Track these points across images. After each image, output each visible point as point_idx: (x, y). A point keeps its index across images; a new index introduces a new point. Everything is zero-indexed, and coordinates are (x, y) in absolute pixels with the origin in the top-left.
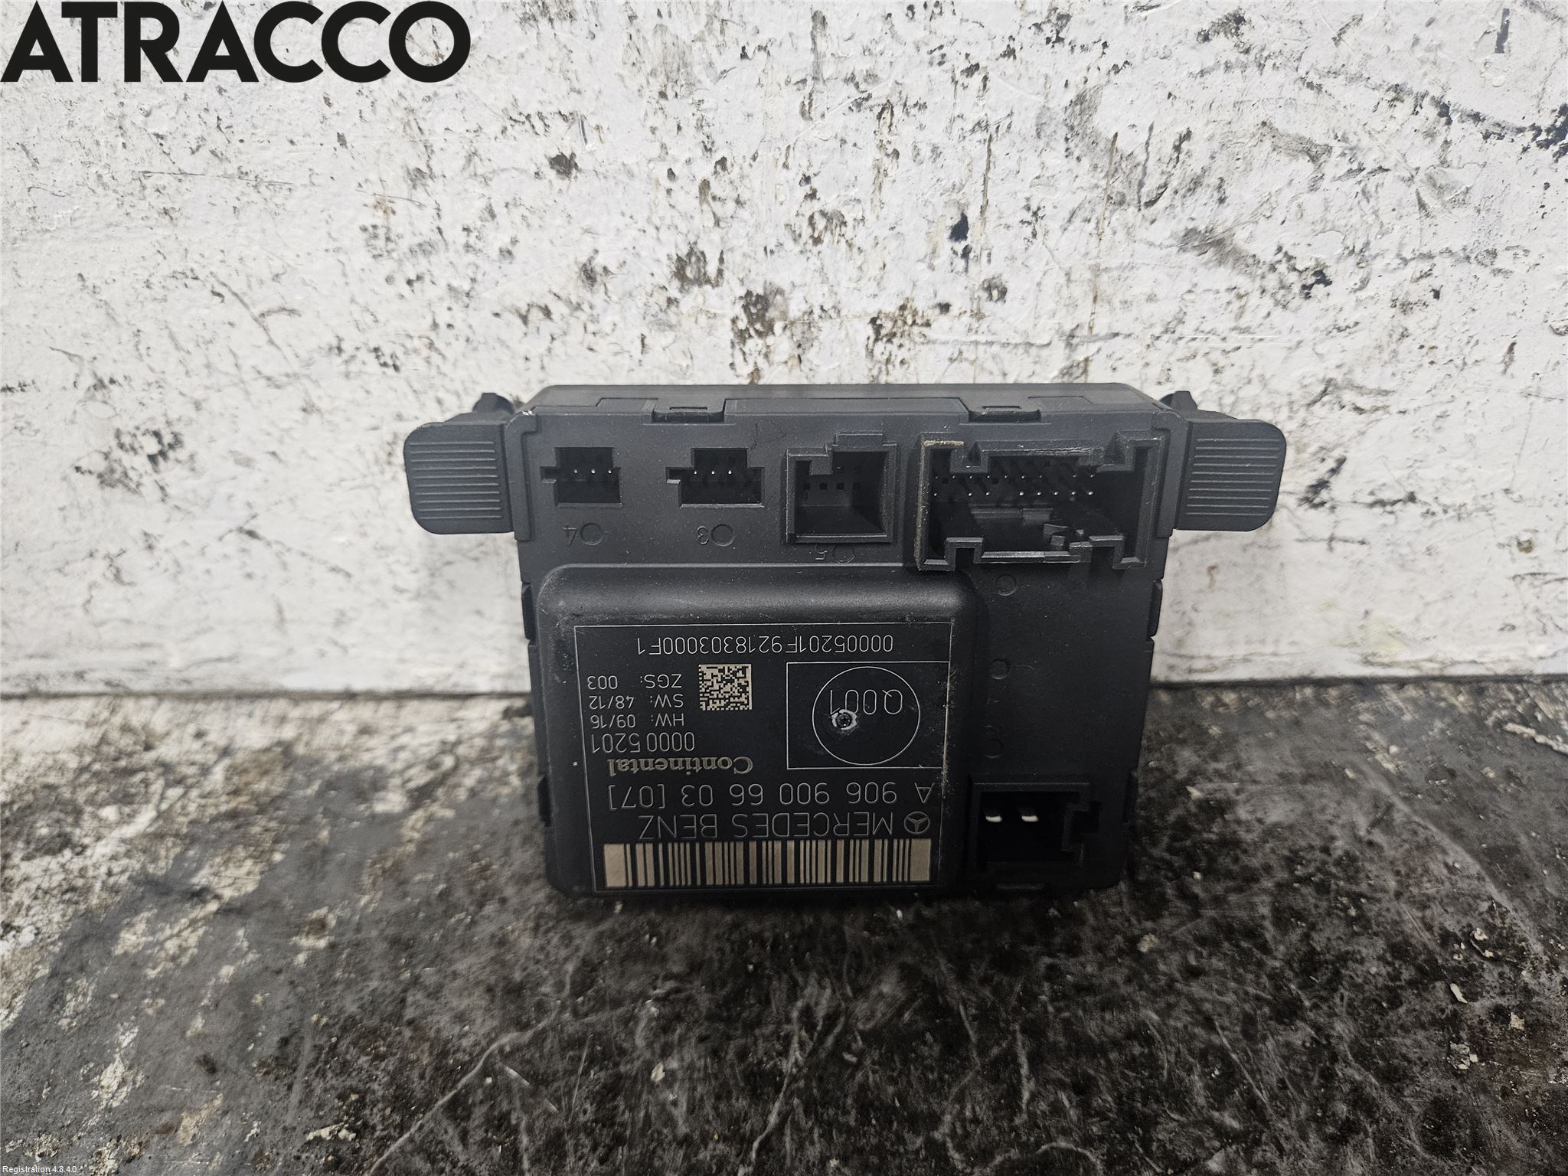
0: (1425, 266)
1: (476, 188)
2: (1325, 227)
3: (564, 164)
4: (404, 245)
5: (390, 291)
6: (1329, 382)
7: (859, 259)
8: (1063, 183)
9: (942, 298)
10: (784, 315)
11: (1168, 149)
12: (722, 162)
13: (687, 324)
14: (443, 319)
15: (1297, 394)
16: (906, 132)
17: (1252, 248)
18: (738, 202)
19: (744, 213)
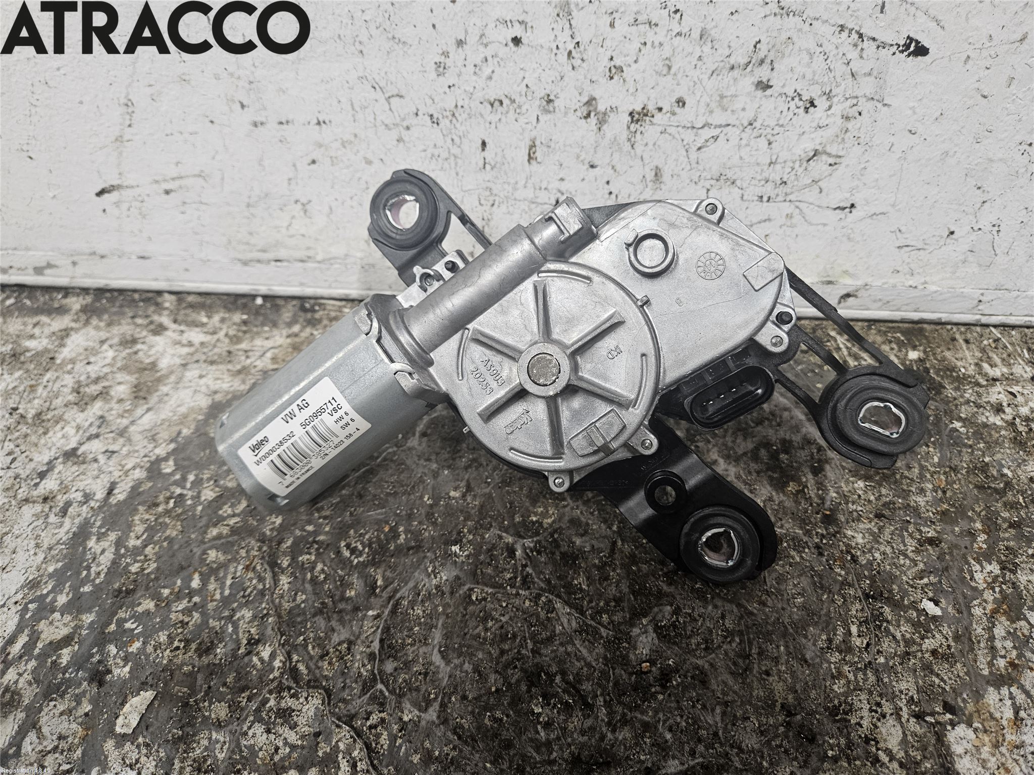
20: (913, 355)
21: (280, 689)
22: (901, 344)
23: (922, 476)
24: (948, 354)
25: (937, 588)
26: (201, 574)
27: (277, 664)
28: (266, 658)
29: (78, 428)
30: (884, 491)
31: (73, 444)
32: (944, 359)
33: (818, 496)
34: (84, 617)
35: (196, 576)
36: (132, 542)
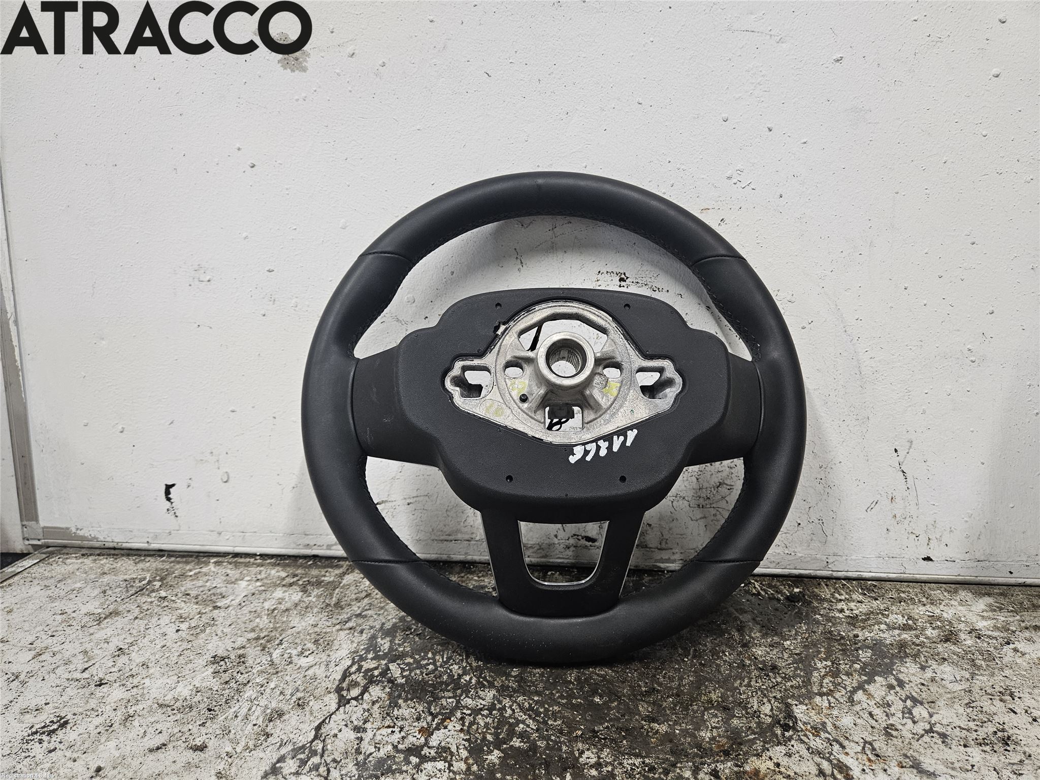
20: (796, 590)
21: (476, 688)
22: (790, 586)
23: (796, 634)
24: (815, 590)
25: (796, 669)
26: (432, 653)
27: (474, 681)
28: (468, 680)
29: (359, 607)
30: (775, 638)
31: (359, 612)
32: (813, 592)
33: (740, 639)
34: (382, 661)
35: (430, 653)
36: (397, 642)
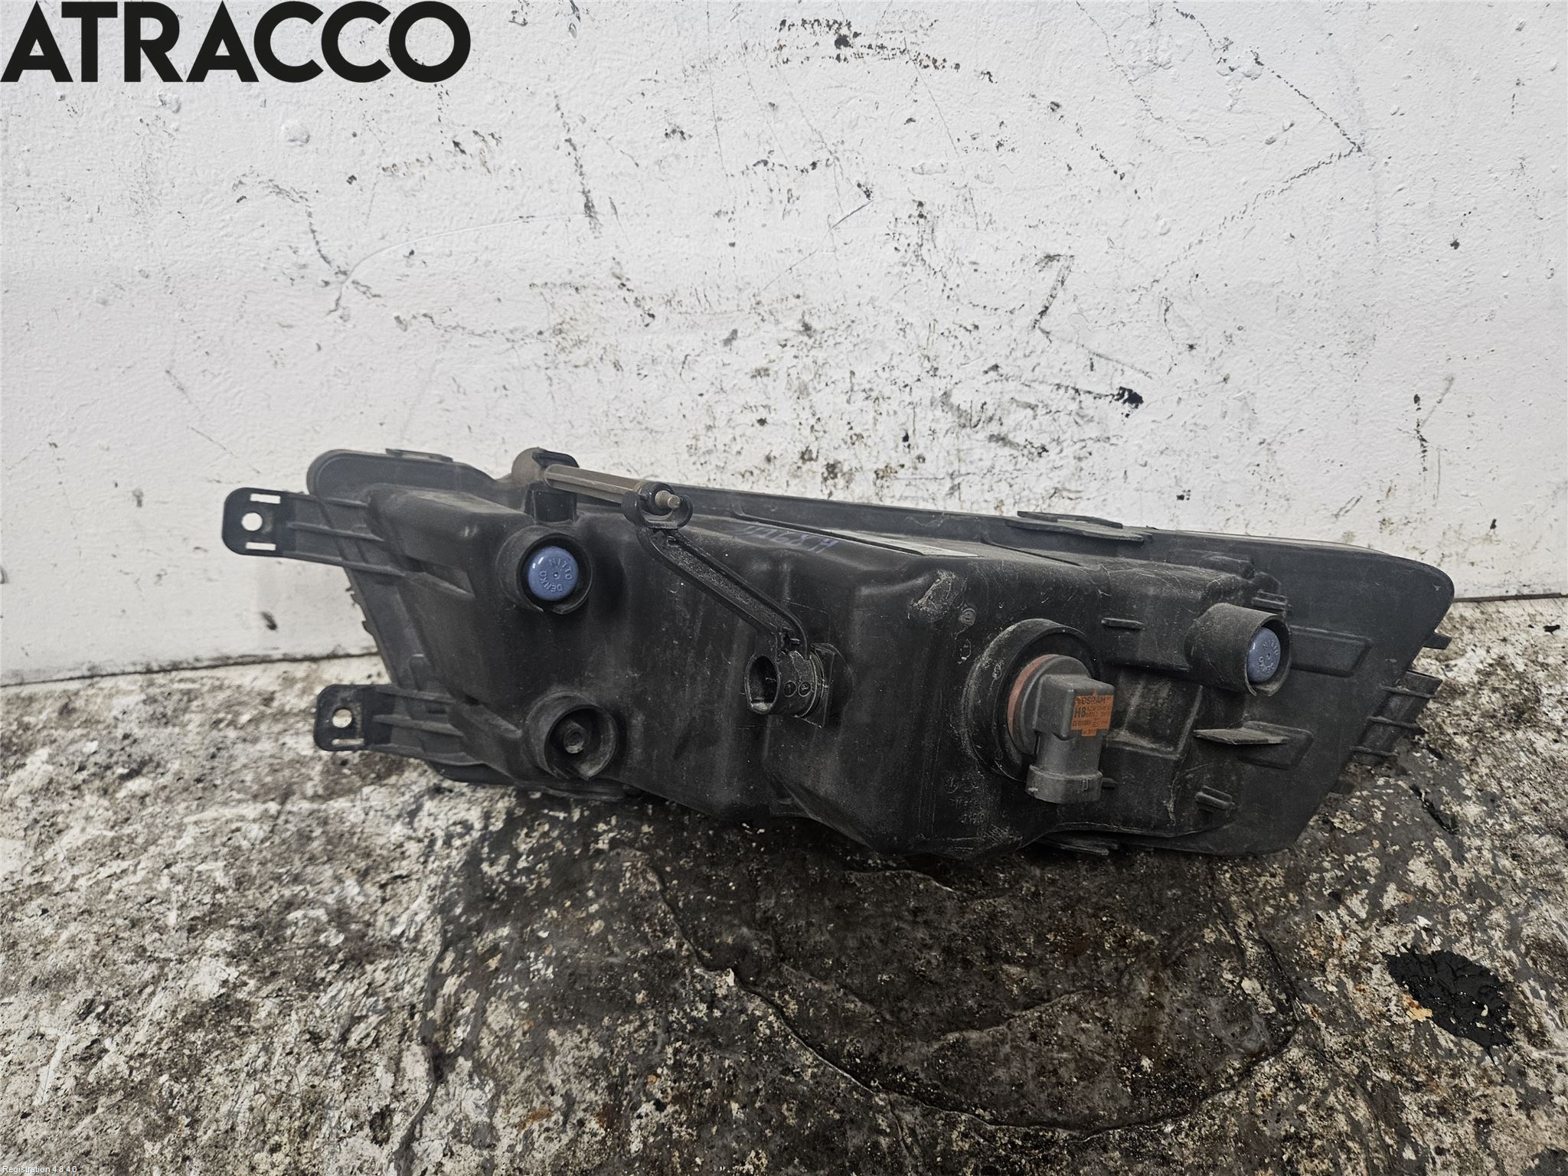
0: (1083, 444)
1: (730, 431)
2: (1041, 432)
3: (762, 422)
4: (701, 451)
5: (694, 468)
6: (1056, 488)
7: (869, 450)
8: (942, 421)
9: (902, 462)
10: (841, 471)
11: (979, 408)
12: (819, 419)
13: (805, 476)
14: (712, 478)
15: (1044, 494)
16: (884, 407)
17: (1017, 440)
18: (825, 432)
19: (826, 435)
